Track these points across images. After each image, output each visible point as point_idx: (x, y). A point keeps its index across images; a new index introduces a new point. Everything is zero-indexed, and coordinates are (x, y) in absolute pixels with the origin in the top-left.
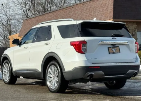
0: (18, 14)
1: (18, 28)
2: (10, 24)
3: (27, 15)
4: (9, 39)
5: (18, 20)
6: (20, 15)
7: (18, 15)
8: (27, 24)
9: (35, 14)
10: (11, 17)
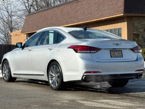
0: (20, 9)
1: (20, 24)
2: (11, 20)
3: (29, 11)
4: (11, 36)
5: (20, 17)
6: (21, 11)
7: (20, 11)
8: (30, 19)
9: (38, 10)
10: (12, 14)
